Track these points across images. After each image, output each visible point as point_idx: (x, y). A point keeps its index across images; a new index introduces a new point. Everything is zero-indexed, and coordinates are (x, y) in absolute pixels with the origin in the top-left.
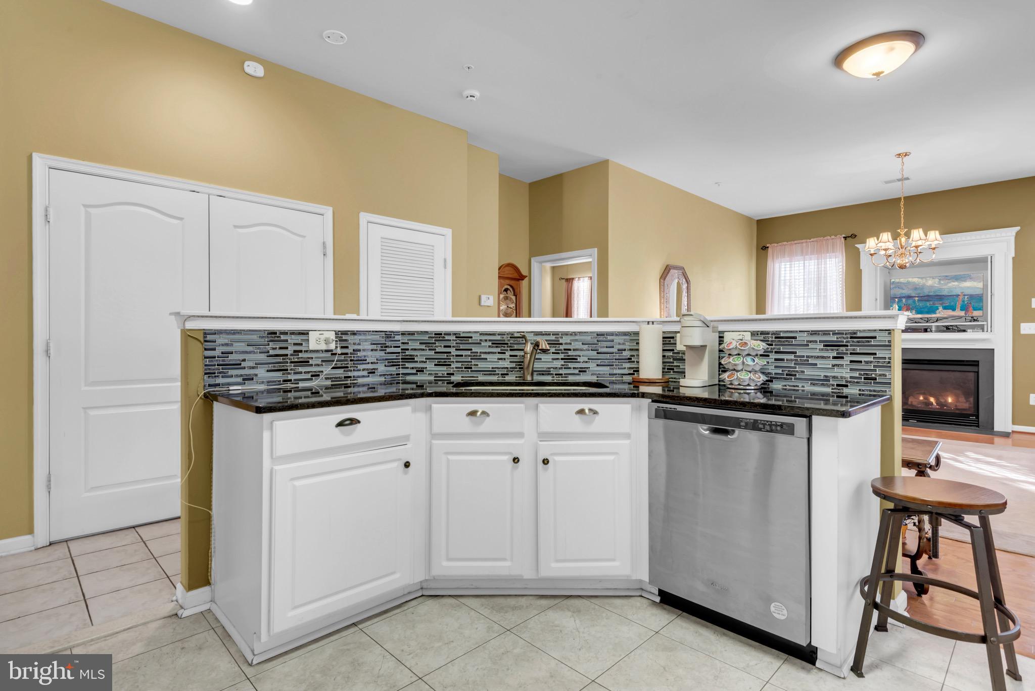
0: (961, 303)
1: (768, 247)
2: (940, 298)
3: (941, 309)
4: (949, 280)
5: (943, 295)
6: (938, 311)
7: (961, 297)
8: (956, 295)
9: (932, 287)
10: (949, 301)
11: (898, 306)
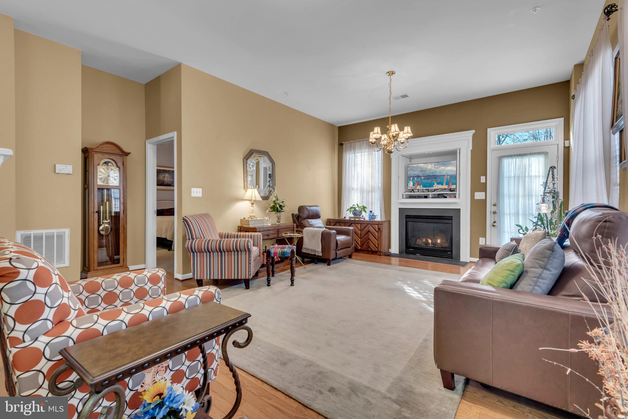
0: (446, 180)
1: (343, 144)
2: (435, 177)
3: (436, 184)
4: (440, 165)
5: (437, 175)
6: (434, 186)
8: (443, 175)
9: (430, 169)
10: (440, 179)
11: (413, 183)
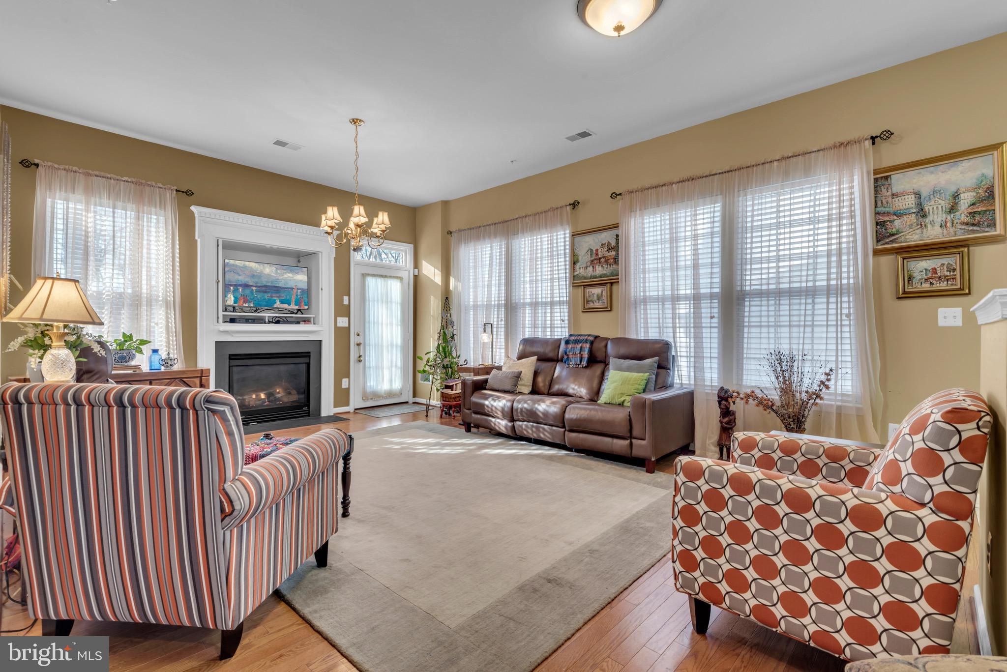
0: (295, 296)
2: (277, 290)
3: (278, 302)
4: (285, 270)
5: (280, 287)
7: (295, 291)
8: (290, 288)
9: (269, 276)
10: (285, 294)
11: (234, 297)
